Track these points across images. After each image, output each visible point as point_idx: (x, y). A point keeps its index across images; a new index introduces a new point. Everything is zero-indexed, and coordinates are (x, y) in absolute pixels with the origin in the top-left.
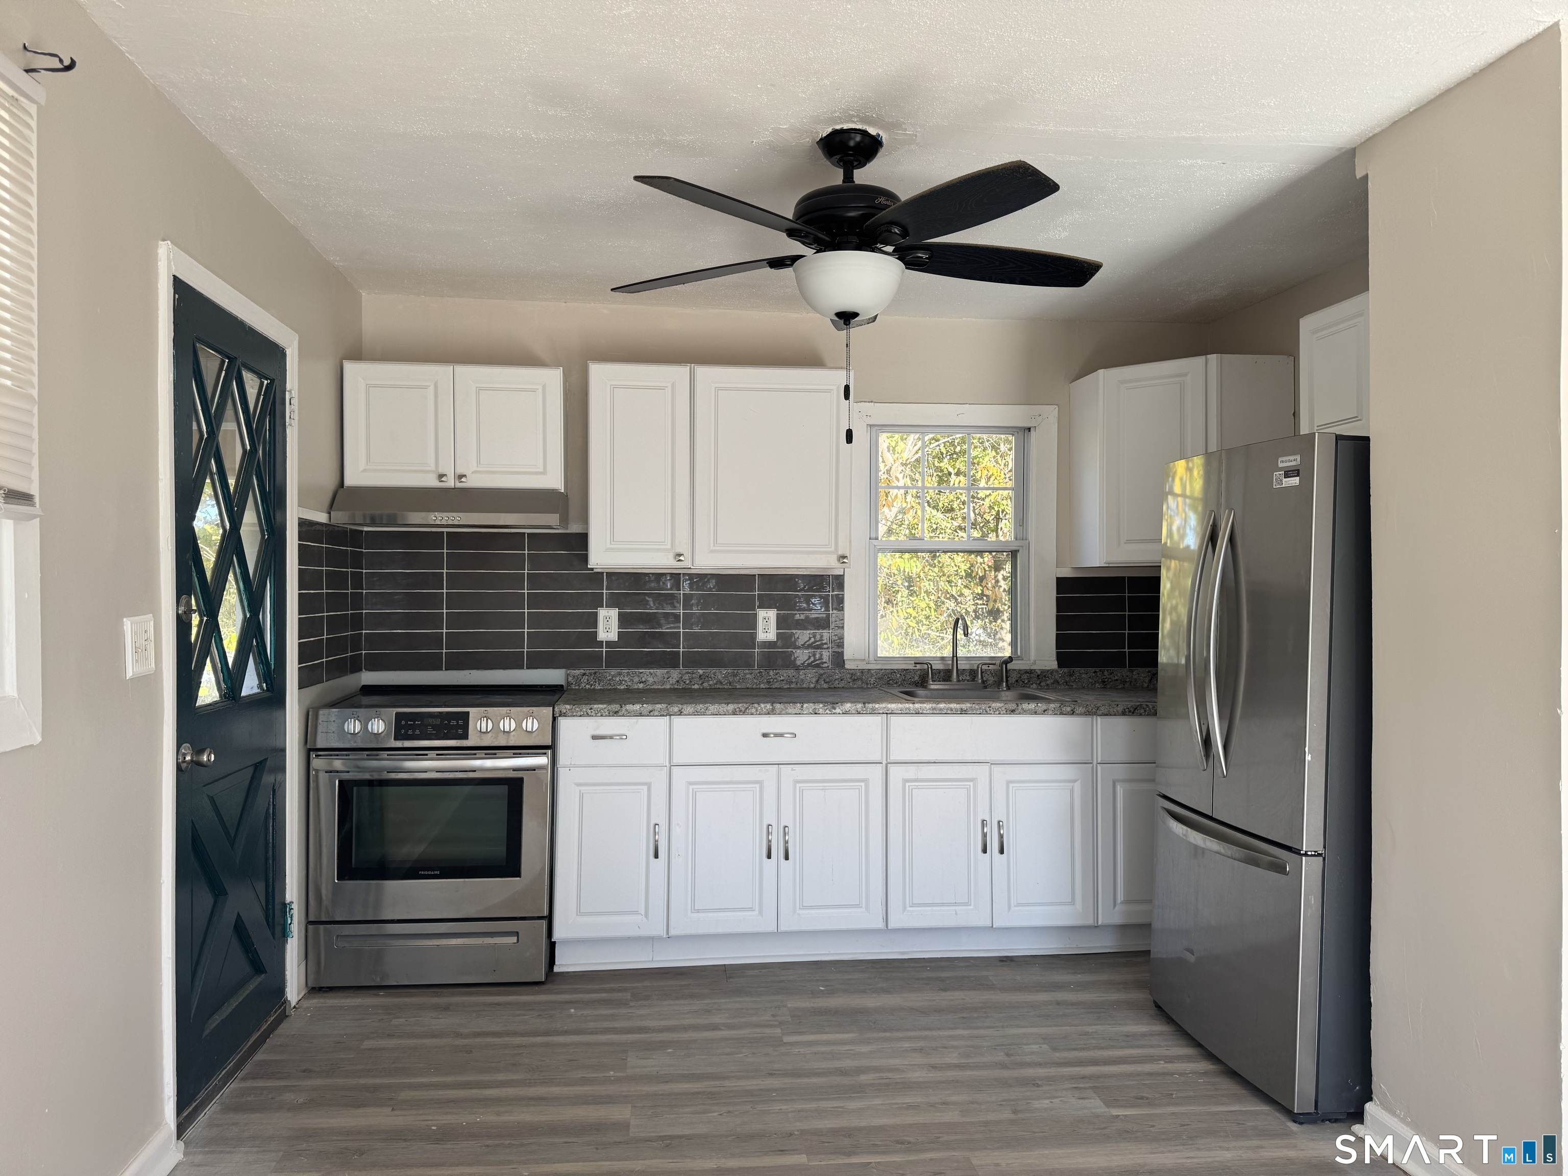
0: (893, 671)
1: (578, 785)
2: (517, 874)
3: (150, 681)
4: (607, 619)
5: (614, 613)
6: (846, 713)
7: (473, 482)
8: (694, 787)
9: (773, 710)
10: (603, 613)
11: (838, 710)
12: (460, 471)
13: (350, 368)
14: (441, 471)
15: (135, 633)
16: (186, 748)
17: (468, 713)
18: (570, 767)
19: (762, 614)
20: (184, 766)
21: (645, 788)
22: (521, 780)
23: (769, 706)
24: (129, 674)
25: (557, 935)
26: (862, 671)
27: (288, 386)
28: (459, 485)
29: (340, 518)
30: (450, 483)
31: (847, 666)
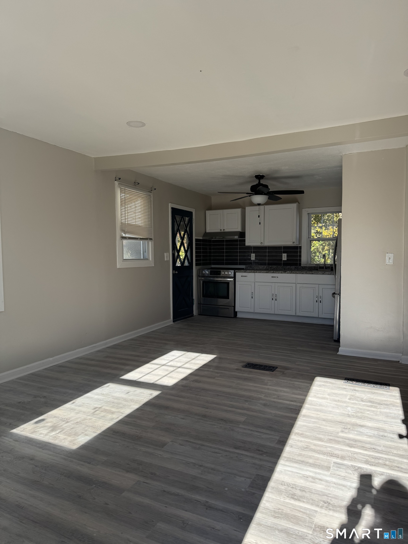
0: (312, 267)
1: (239, 284)
2: (229, 299)
3: (168, 261)
4: (253, 256)
5: (254, 255)
6: (288, 273)
7: (226, 231)
8: (259, 286)
9: (273, 272)
10: (252, 254)
11: (286, 273)
12: (224, 229)
13: (207, 212)
14: (221, 229)
15: (166, 255)
16: (174, 271)
17: (221, 271)
18: (238, 281)
19: (283, 254)
20: (174, 273)
21: (251, 286)
22: (229, 283)
23: (273, 271)
24: (165, 260)
25: (236, 310)
26: (305, 267)
27: (193, 218)
28: (224, 231)
29: (205, 238)
30: (222, 231)
31: (301, 266)
